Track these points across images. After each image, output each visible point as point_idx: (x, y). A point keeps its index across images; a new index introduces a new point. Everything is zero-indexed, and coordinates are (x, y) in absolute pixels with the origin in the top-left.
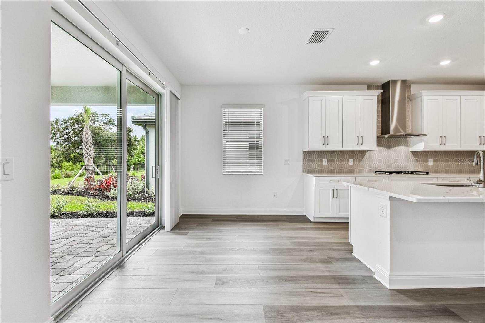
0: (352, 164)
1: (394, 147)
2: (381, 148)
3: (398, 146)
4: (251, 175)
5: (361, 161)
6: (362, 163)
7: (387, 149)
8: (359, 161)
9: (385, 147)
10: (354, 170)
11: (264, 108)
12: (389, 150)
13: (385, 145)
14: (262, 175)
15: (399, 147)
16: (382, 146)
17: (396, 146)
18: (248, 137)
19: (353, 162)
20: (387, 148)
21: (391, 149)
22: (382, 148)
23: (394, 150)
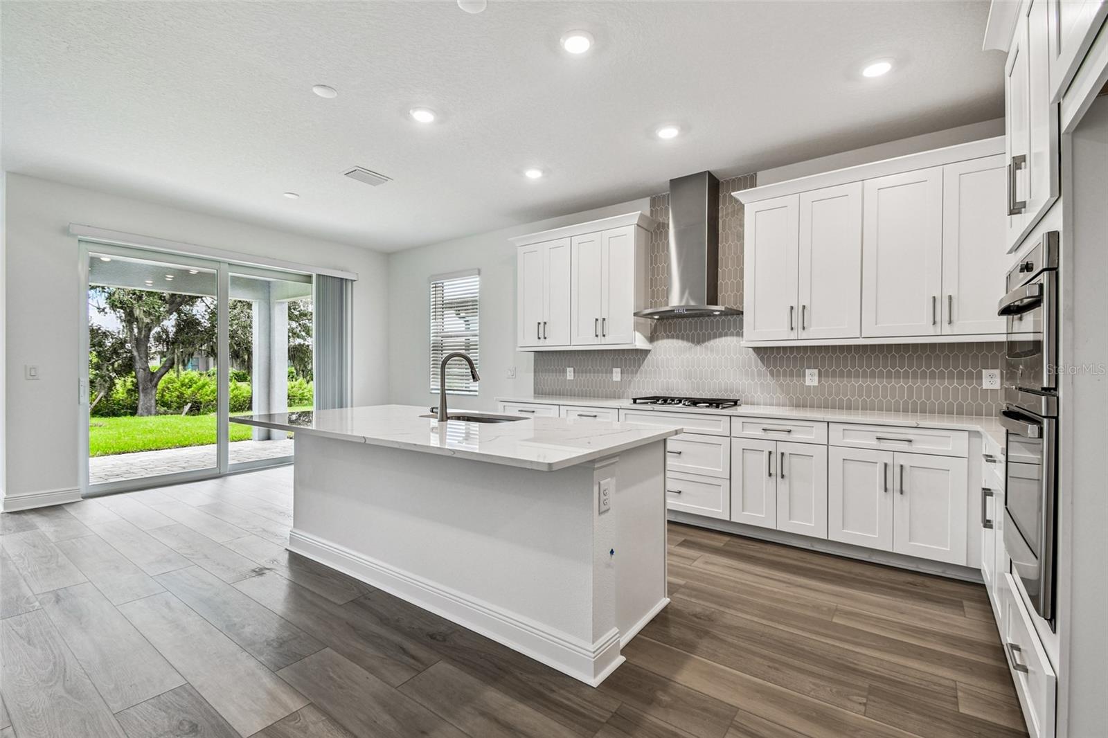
0: (619, 379)
1: (709, 339)
2: (675, 341)
3: (721, 336)
4: (459, 395)
5: (637, 371)
6: (638, 377)
7: (693, 345)
8: (632, 373)
9: (688, 340)
10: (623, 393)
11: (479, 274)
12: (698, 347)
13: (688, 335)
14: (476, 395)
15: (723, 339)
16: (683, 339)
17: (715, 337)
18: (464, 329)
19: (620, 374)
20: (693, 342)
21: (704, 345)
22: (682, 342)
23: (709, 345)
